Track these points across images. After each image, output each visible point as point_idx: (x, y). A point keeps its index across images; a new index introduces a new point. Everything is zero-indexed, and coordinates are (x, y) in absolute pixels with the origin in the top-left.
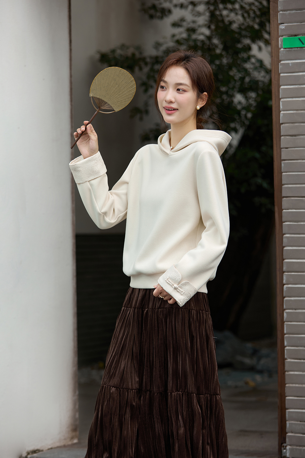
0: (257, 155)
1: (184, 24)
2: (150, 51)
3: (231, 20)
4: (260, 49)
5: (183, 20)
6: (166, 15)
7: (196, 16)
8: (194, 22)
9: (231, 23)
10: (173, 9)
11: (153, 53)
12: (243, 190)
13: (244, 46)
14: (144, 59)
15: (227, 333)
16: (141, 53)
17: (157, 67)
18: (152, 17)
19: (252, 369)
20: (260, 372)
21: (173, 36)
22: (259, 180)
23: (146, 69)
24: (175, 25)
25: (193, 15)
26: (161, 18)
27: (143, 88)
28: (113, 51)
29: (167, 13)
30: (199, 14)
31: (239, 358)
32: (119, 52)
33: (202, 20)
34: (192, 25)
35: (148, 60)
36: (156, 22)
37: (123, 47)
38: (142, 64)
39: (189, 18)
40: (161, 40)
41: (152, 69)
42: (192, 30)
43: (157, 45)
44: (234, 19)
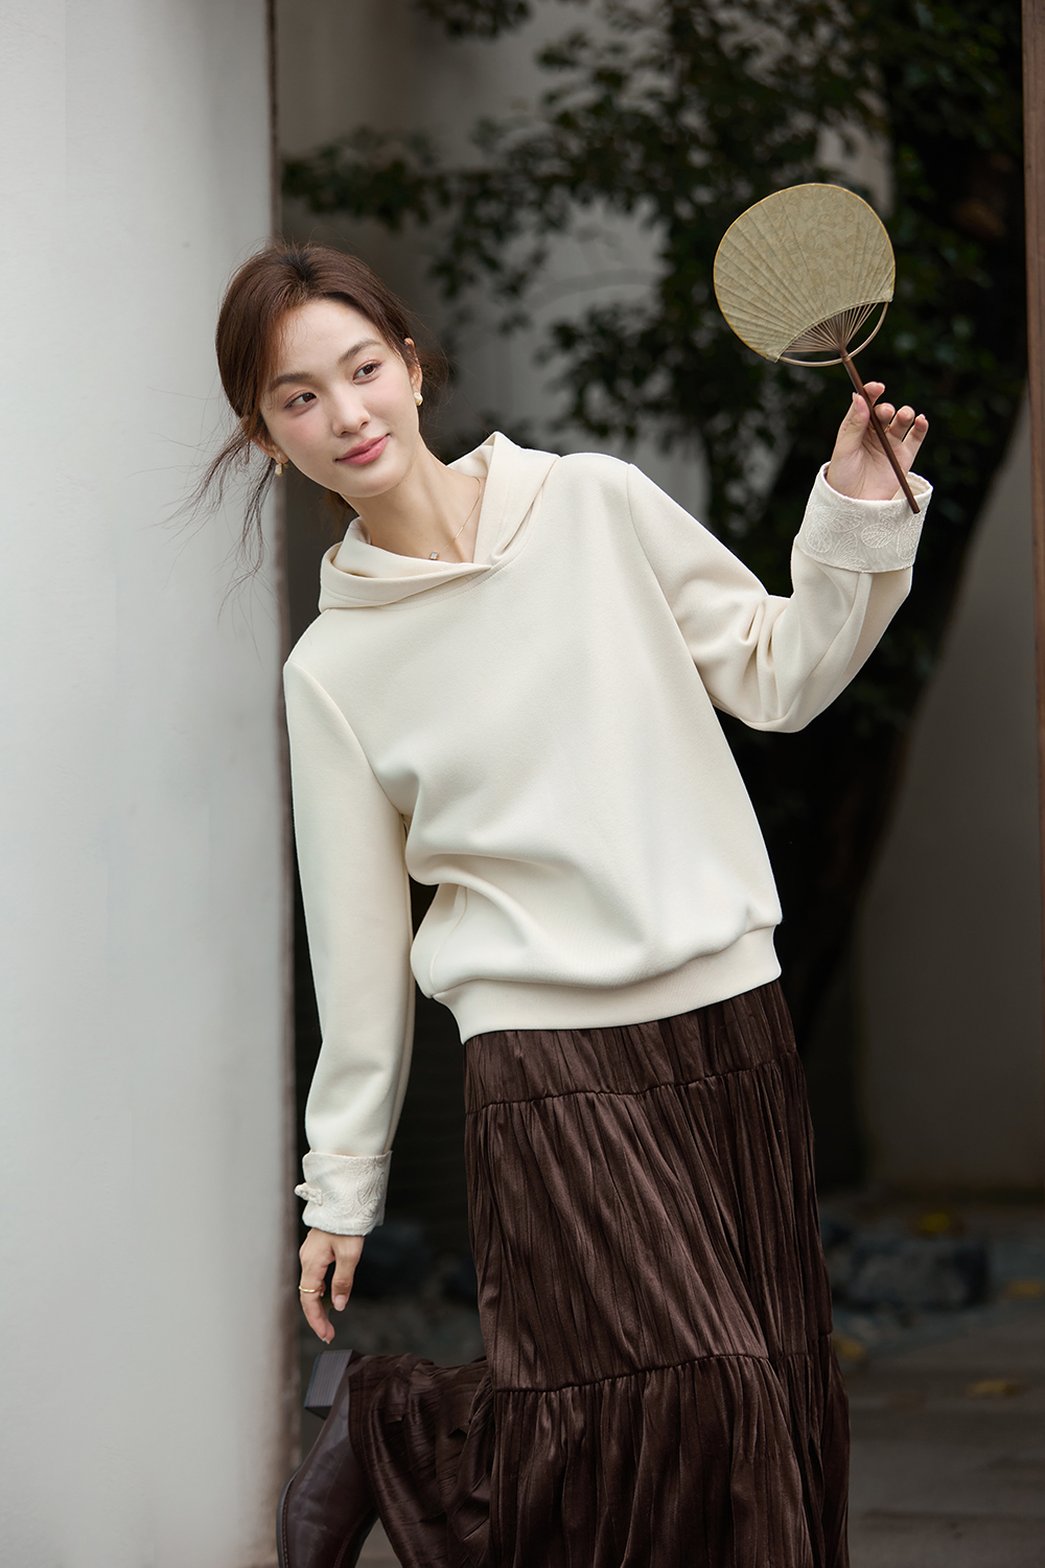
1: (584, 55)
2: (462, 155)
3: (746, 45)
4: (849, 148)
5: (578, 41)
6: (508, 24)
7: (624, 27)
8: (617, 49)
9: (746, 52)
11: (474, 159)
13: (795, 137)
14: (440, 182)
16: (428, 160)
17: (489, 210)
18: (457, 29)
21: (551, 98)
23: (447, 219)
24: (552, 59)
25: (615, 24)
26: (493, 32)
27: (441, 284)
28: (329, 153)
29: (511, 17)
30: (635, 21)
32: (350, 156)
33: (642, 42)
34: (609, 61)
35: (454, 186)
36: (475, 46)
37: (364, 137)
38: (430, 199)
39: (601, 33)
40: (502, 114)
41: (470, 217)
42: (612, 80)
43: (487, 132)
44: (757, 40)
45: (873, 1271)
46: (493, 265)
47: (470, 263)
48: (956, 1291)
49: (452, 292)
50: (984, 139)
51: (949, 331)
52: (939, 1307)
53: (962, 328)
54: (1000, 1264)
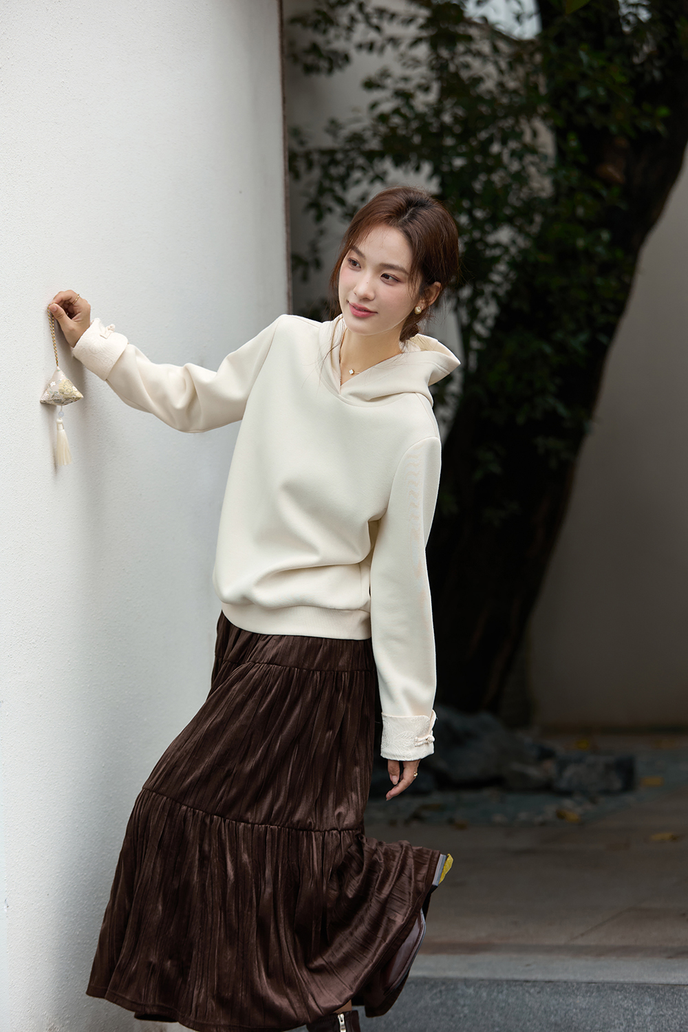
0: (548, 349)
1: (389, 82)
3: (476, 76)
5: (385, 74)
6: (340, 67)
7: (410, 66)
8: (406, 79)
9: (478, 80)
10: (353, 53)
11: (327, 142)
12: (521, 419)
14: (308, 155)
15: (486, 717)
16: (302, 143)
17: (335, 171)
18: (310, 69)
19: (547, 788)
20: (567, 793)
21: (374, 106)
22: (552, 401)
23: (312, 176)
24: (370, 85)
25: (404, 64)
26: (330, 71)
27: (312, 213)
29: (340, 62)
30: (416, 62)
31: (516, 767)
33: (418, 75)
34: (401, 85)
35: (316, 157)
36: (321, 80)
38: (302, 164)
39: (397, 70)
40: (343, 116)
41: (326, 175)
42: (405, 96)
43: (334, 127)
44: (481, 74)
45: (569, 772)
46: (341, 202)
47: (328, 201)
48: (617, 784)
49: (319, 218)
50: (613, 129)
51: (599, 237)
52: (607, 792)
53: (605, 236)
54: (640, 768)
